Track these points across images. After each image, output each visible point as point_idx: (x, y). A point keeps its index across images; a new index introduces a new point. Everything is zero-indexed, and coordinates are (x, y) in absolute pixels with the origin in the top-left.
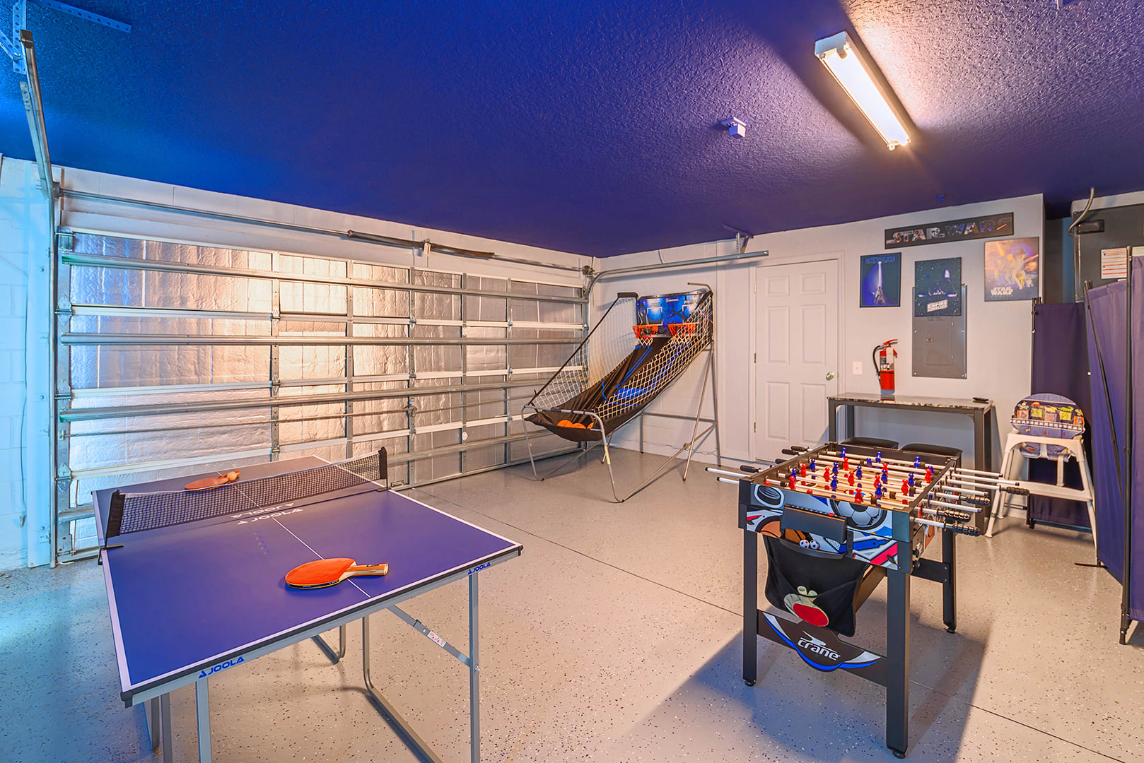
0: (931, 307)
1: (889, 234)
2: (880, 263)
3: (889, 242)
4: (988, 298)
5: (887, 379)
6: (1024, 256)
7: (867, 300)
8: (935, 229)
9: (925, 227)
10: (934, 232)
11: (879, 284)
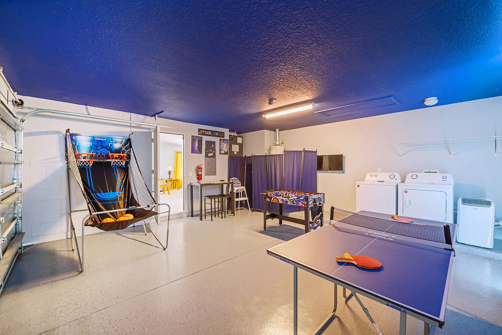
0: (210, 155)
1: (199, 130)
2: (197, 139)
3: (199, 133)
4: (220, 153)
5: (199, 177)
6: (226, 144)
7: (193, 151)
8: (210, 132)
9: (208, 131)
10: (210, 133)
11: (197, 146)
